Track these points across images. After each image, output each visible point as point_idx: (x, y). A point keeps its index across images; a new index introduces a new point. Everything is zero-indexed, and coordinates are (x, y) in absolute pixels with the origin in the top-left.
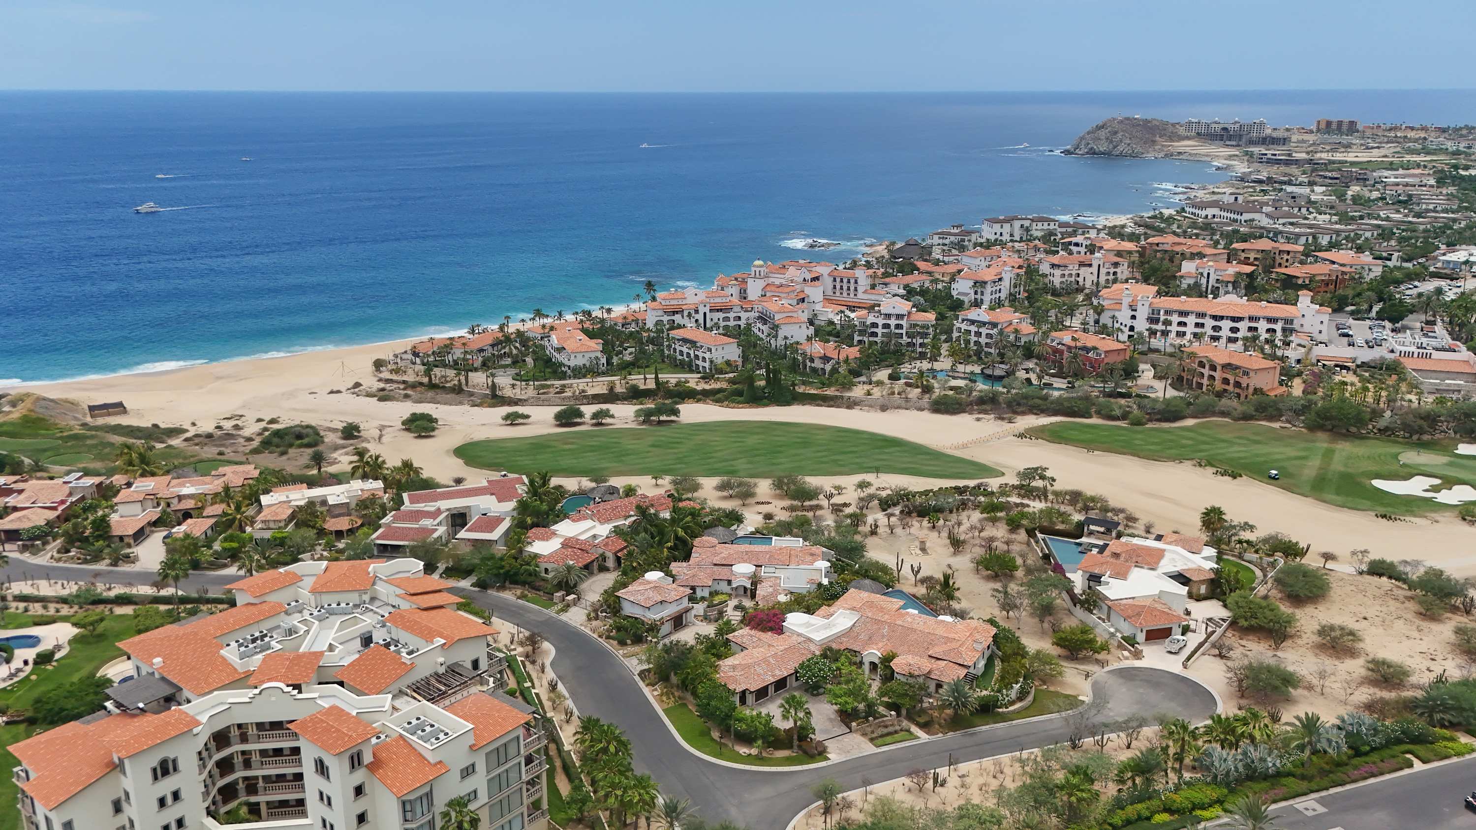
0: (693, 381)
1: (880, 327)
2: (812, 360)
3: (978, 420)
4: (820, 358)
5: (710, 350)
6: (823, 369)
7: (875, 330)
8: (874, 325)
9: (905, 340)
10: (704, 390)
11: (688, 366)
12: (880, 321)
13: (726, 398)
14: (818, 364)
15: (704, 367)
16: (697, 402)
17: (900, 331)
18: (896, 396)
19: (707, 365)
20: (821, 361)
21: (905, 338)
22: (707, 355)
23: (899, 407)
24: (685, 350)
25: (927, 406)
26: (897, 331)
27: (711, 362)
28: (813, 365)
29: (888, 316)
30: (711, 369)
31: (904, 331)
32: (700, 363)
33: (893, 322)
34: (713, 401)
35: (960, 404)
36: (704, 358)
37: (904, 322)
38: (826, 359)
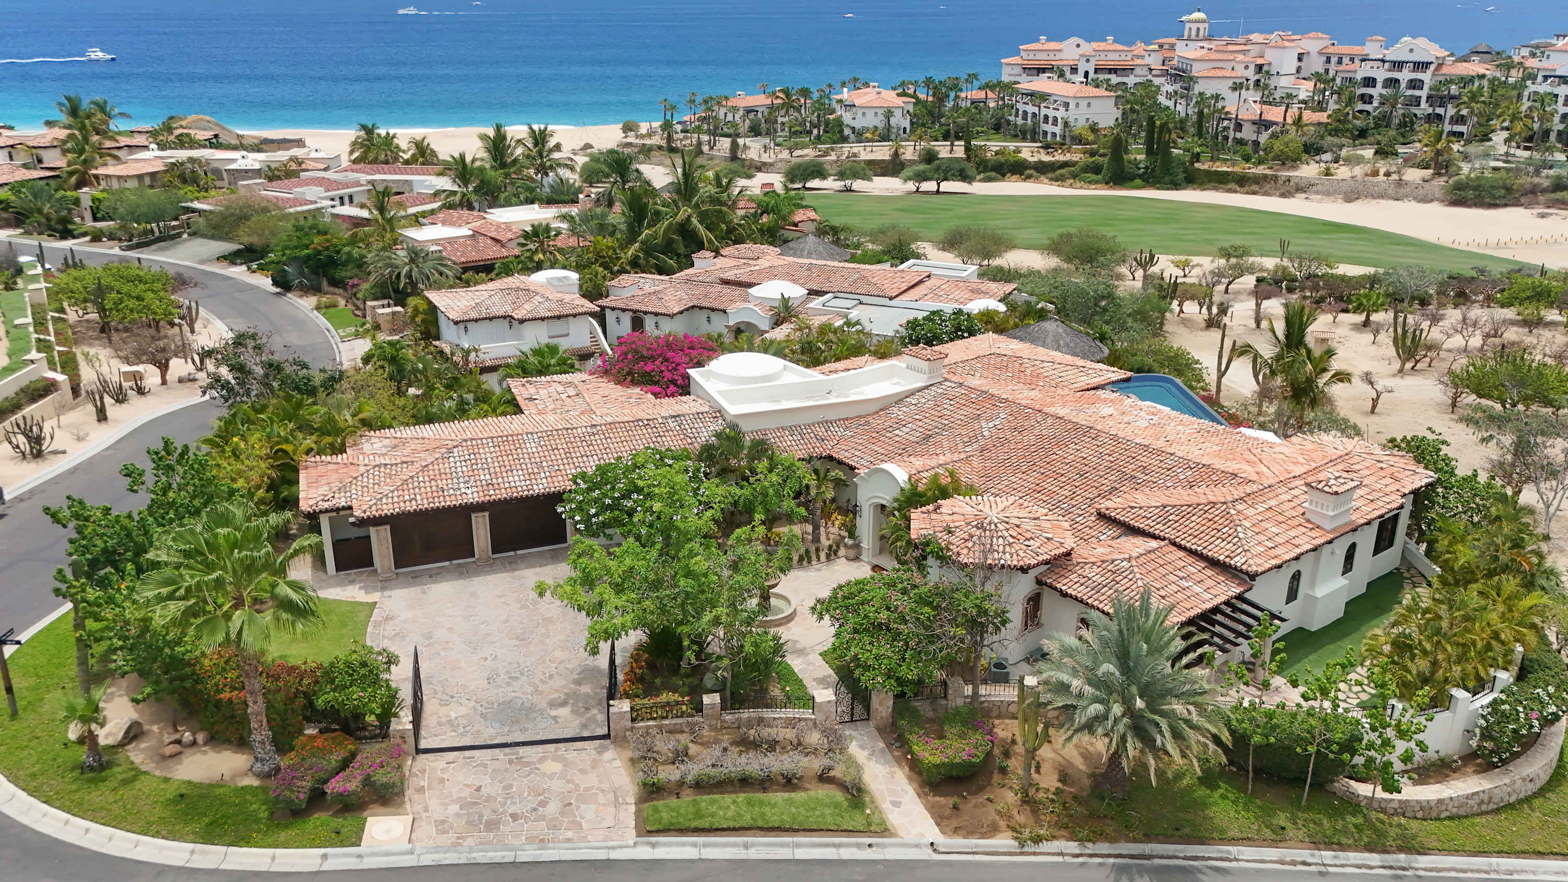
0: (1029, 152)
1: (1379, 85)
2: (1239, 127)
3: (1543, 216)
4: (1254, 123)
5: (1067, 105)
6: (1256, 143)
7: (1370, 91)
8: (1370, 82)
9: (1425, 108)
10: (1041, 162)
11: (1031, 134)
12: (1381, 75)
13: (1075, 176)
14: (1247, 133)
15: (1054, 135)
16: (1025, 180)
17: (1417, 93)
18: (1381, 178)
19: (1058, 130)
20: (1255, 128)
21: (1423, 104)
22: (1061, 114)
23: (1382, 196)
24: (1031, 109)
25: (1438, 193)
26: (1410, 92)
27: (1066, 124)
28: (1238, 135)
29: (1398, 65)
30: (1064, 137)
31: (1423, 93)
32: (1049, 128)
33: (1405, 76)
34: (1051, 179)
35: (1509, 189)
36: (1055, 119)
37: (1426, 77)
38: (1262, 124)
